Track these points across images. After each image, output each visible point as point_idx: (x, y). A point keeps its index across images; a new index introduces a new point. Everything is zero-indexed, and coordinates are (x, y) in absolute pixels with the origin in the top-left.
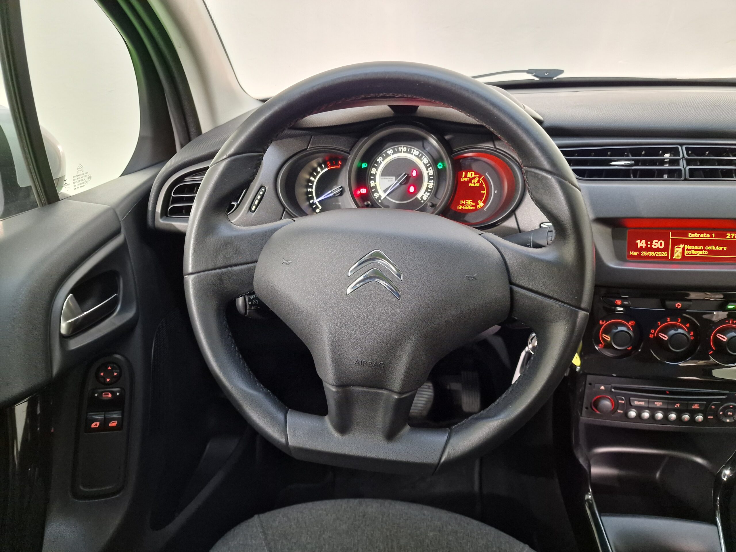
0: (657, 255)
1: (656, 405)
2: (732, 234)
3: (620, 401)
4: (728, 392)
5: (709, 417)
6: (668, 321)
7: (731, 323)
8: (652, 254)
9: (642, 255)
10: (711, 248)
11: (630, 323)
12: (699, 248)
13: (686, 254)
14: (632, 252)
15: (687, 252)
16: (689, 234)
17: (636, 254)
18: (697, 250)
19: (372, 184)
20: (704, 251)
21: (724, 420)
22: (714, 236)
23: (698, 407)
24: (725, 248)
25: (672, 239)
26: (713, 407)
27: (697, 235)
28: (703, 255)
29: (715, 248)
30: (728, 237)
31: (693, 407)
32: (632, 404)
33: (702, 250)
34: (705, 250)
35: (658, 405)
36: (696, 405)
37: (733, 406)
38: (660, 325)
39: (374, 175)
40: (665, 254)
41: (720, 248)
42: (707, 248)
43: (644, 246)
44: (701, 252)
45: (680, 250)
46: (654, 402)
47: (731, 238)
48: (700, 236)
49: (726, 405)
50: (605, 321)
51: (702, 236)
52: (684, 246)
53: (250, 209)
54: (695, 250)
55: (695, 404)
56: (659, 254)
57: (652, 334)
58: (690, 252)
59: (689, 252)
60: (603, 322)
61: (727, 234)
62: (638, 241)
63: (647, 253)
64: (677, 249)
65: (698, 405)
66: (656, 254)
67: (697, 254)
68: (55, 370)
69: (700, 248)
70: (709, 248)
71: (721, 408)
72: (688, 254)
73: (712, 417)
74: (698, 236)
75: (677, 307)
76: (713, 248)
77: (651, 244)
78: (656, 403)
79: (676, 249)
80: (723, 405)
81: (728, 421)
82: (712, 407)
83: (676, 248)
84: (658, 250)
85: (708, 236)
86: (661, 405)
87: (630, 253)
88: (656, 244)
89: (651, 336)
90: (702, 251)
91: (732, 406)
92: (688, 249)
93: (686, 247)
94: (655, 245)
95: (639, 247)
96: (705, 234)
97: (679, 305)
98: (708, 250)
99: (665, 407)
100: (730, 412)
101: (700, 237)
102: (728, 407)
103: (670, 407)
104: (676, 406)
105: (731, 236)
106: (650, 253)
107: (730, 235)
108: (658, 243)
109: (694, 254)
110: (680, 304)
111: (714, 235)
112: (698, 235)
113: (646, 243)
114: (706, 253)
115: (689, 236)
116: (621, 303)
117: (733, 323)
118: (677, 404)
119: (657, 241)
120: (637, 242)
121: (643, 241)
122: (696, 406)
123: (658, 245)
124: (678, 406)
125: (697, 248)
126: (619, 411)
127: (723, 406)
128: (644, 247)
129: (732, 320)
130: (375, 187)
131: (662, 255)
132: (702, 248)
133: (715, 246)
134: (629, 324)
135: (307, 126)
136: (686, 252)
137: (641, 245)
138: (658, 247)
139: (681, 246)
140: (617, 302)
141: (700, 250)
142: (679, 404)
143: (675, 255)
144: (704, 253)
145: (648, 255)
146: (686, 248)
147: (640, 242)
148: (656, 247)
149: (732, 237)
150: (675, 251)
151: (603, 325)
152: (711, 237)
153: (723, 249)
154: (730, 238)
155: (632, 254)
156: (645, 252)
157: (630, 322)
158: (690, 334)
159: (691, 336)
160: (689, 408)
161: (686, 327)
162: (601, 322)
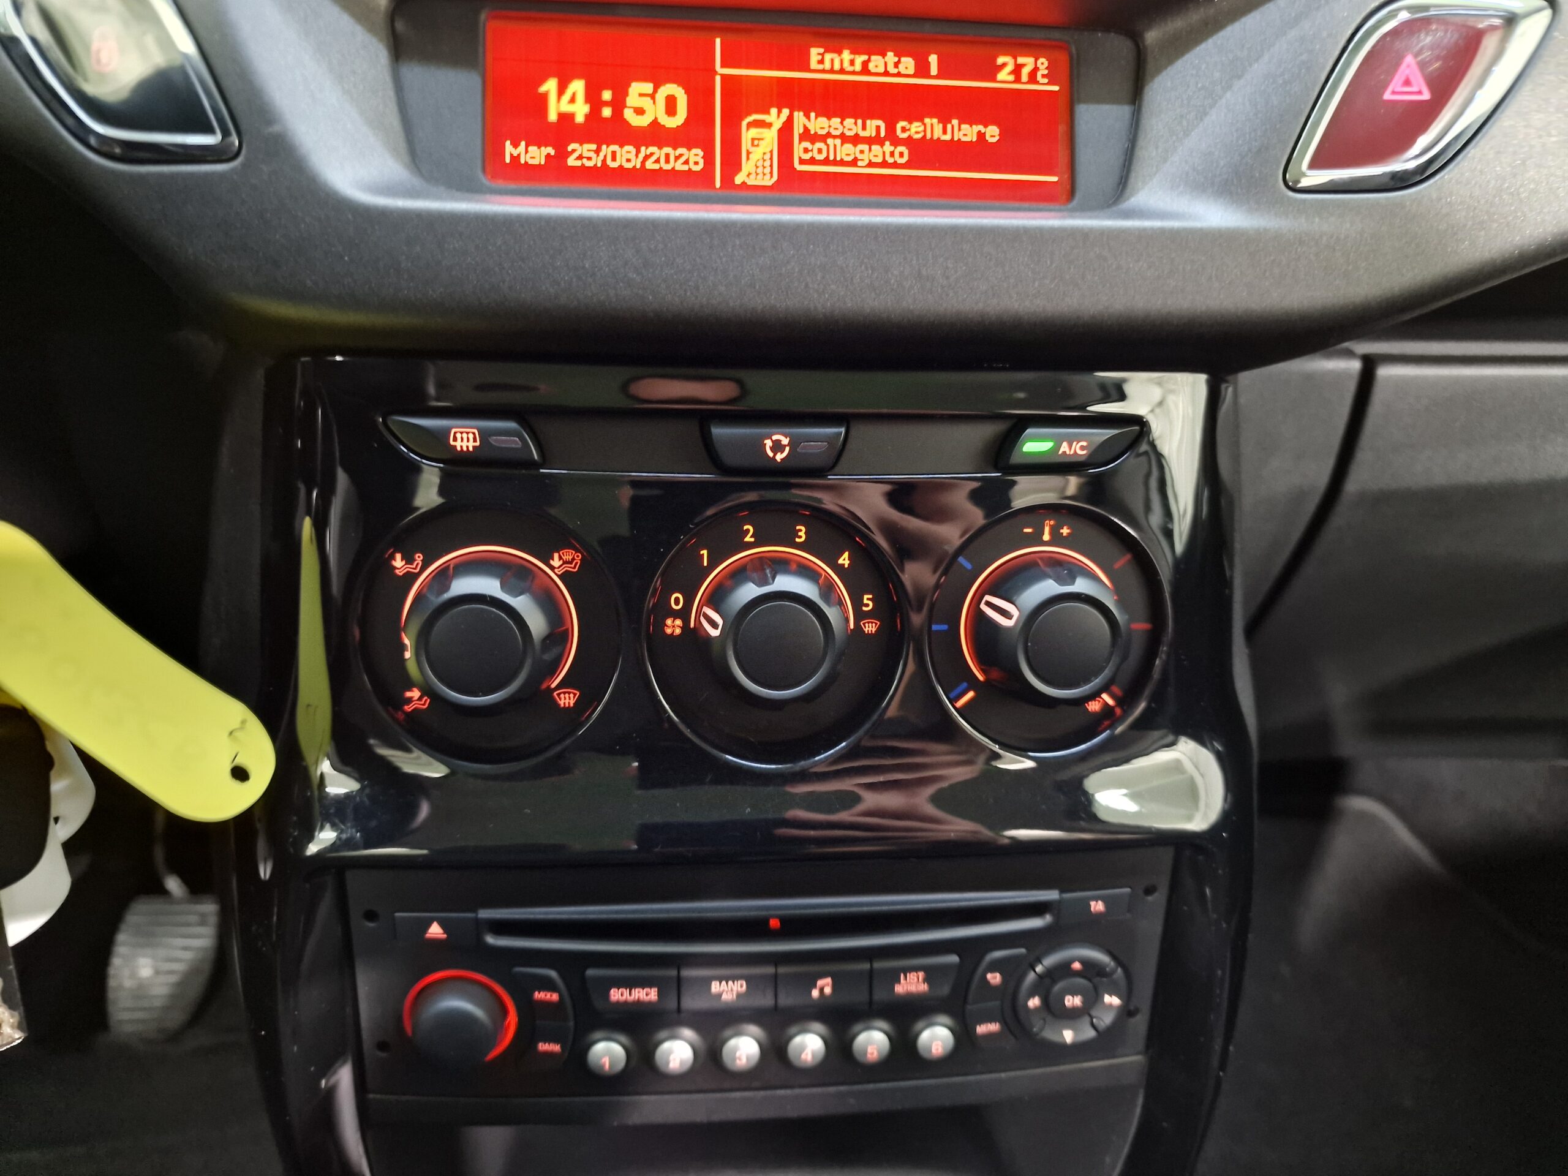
0: (650, 165)
1: (720, 995)
2: (1020, 60)
3: (539, 995)
4: (1052, 895)
5: (982, 1029)
6: (748, 539)
7: (1046, 537)
8: (626, 156)
9: (572, 162)
10: (925, 131)
11: (556, 562)
12: (864, 128)
13: (802, 162)
14: (516, 145)
15: (806, 150)
16: (815, 53)
17: (536, 155)
18: (856, 140)
20: (888, 147)
21: (1049, 1034)
22: (934, 71)
23: (923, 987)
24: (992, 133)
25: (723, 76)
26: (994, 978)
27: (852, 62)
28: (884, 164)
29: (945, 132)
30: (1003, 75)
31: (899, 989)
32: (598, 1004)
33: (877, 140)
34: (896, 142)
35: (724, 997)
36: (912, 976)
37: (1085, 962)
38: (713, 565)
40: (695, 158)
41: (968, 133)
42: (904, 130)
43: (580, 111)
44: (877, 153)
45: (770, 138)
46: (707, 982)
47: (1018, 80)
48: (865, 64)
49: (1050, 961)
50: (419, 558)
51: (877, 63)
52: (790, 119)
54: (844, 138)
55: (907, 970)
56: (657, 158)
57: (676, 615)
58: (820, 151)
59: (817, 150)
60: (408, 559)
61: (1000, 60)
62: (550, 86)
63: (597, 151)
64: (754, 132)
65: (921, 974)
66: (647, 157)
67: (854, 162)
69: (874, 126)
70: (915, 129)
71: (1031, 976)
72: (812, 161)
73: (993, 1027)
74: (858, 67)
75: (771, 454)
76: (932, 128)
77: (618, 104)
78: (715, 987)
79: (748, 135)
80: (1039, 960)
81: (1068, 1036)
82: (989, 976)
83: (750, 125)
84: (655, 135)
85: (908, 64)
86: (739, 995)
87: (509, 148)
88: (646, 103)
89: (673, 627)
90: (882, 145)
91: (1077, 966)
92: (806, 135)
93: (799, 118)
94: (640, 111)
95: (553, 117)
96: (891, 57)
97: (777, 447)
98: (909, 142)
99: (765, 1000)
100: (1073, 994)
101: (865, 70)
102: (1063, 970)
103: (787, 1000)
104: (815, 993)
105: (1017, 70)
106: (614, 154)
107: (1010, 68)
108: (653, 96)
109: (842, 163)
110: (785, 441)
111: (933, 59)
112: (860, 59)
113: (593, 98)
114: (901, 155)
115: (814, 65)
116: (478, 444)
117: (1056, 540)
118: (820, 983)
119: (648, 87)
120: (543, 89)
121: (578, 86)
122: (912, 984)
123: (656, 111)
124: (828, 990)
125: (851, 126)
126: (543, 1047)
127: (1039, 969)
128: (580, 119)
129: (1052, 522)
131: (680, 166)
132: (878, 128)
133: (945, 121)
134: (552, 568)
136: (799, 149)
137: (565, 107)
138: (655, 123)
139: (776, 118)
140: (455, 439)
141: (870, 141)
142: (829, 980)
143: (747, 167)
144: (892, 154)
145: (604, 161)
146: (798, 130)
147: (561, 91)
148: (643, 121)
149: (1025, 72)
150: (745, 144)
151: (411, 578)
152: (922, 70)
153: (981, 136)
154: (1011, 78)
155: (515, 159)
156: (588, 148)
157: (556, 556)
158: (857, 604)
159: (860, 615)
160: (879, 995)
161: (838, 569)
162: (398, 562)
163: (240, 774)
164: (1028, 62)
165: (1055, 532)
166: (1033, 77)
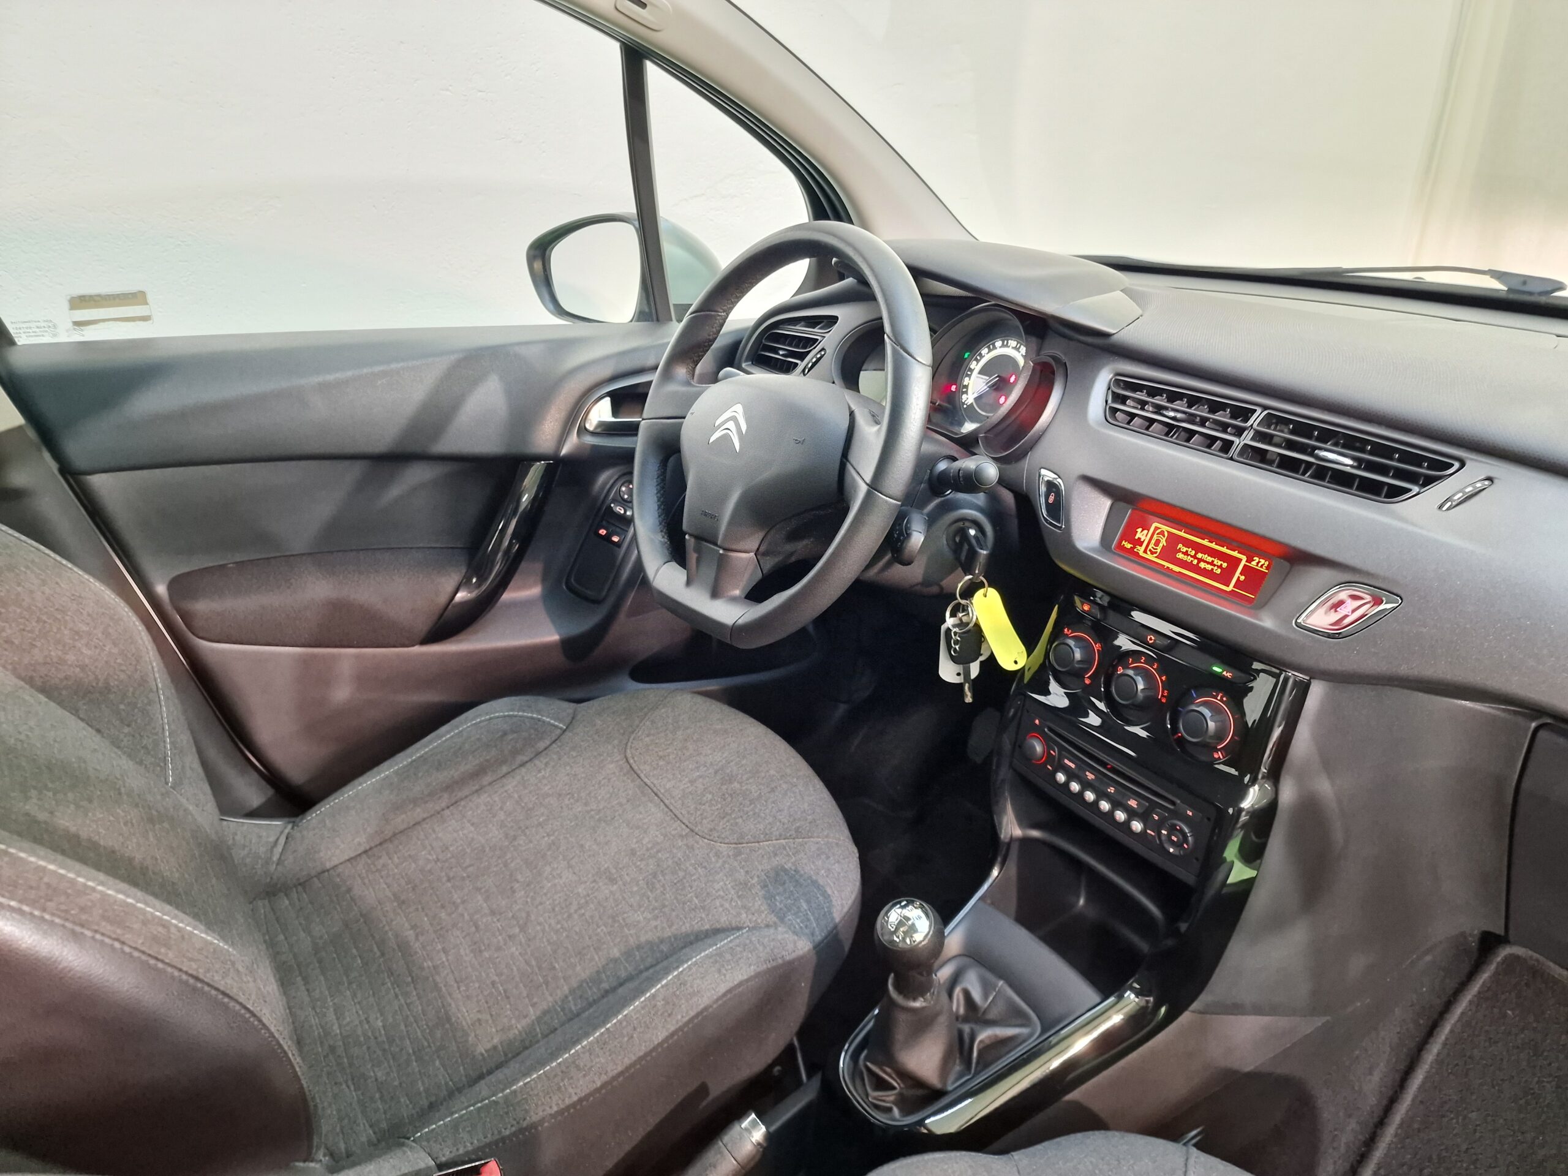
1: (1091, 778)
2: (1260, 560)
3: (1052, 752)
4: (1178, 801)
5: (1149, 832)
6: (1143, 661)
7: (1218, 698)
9: (1136, 550)
11: (1098, 646)
14: (1125, 542)
17: (1129, 546)
19: (966, 381)
21: (1166, 846)
23: (1136, 807)
24: (1242, 578)
30: (1254, 563)
31: (1131, 804)
32: (1064, 762)
35: (1088, 777)
36: (1136, 802)
37: (1182, 829)
38: (1132, 664)
39: (971, 370)
46: (1087, 771)
47: (1256, 565)
49: (1172, 822)
50: (1071, 631)
53: (803, 371)
55: (1134, 799)
60: (1068, 630)
61: (1255, 558)
62: (1139, 530)
65: (1138, 803)
68: (564, 451)
71: (1166, 823)
73: (1152, 833)
78: (1087, 773)
80: (1169, 820)
81: (1171, 850)
82: (1155, 816)
86: (1094, 781)
87: (1123, 542)
91: (1178, 828)
95: (1137, 538)
97: (1151, 639)
100: (1176, 837)
102: (1174, 827)
104: (1109, 790)
107: (1257, 561)
117: (1221, 700)
118: (1111, 788)
121: (1146, 532)
122: (1135, 805)
124: (1112, 791)
126: (1048, 766)
127: (1169, 822)
128: (1142, 540)
129: (1221, 694)
130: (966, 387)
134: (1096, 647)
135: (934, 292)
137: (1141, 536)
142: (1114, 789)
147: (1141, 532)
155: (1123, 545)
156: (1140, 548)
157: (1097, 643)
158: (1163, 692)
159: (1162, 696)
160: (1124, 802)
161: (1161, 680)
162: (1066, 630)
163: (1016, 662)
164: (1263, 561)
165: (1222, 697)
166: (1262, 566)
